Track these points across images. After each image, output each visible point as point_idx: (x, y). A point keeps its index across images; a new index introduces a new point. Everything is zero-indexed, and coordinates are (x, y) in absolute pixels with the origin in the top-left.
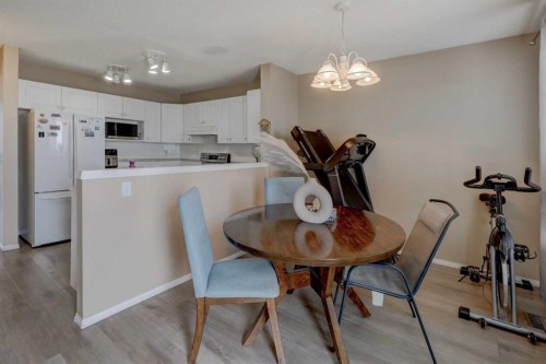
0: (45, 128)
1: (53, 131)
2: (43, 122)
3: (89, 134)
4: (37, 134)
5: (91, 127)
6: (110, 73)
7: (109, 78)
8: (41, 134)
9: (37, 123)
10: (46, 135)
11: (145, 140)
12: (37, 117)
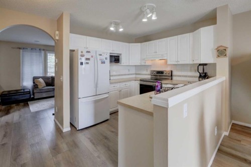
0: (83, 60)
1: (87, 61)
2: (82, 56)
3: (103, 62)
4: (79, 64)
5: (103, 58)
6: (113, 25)
7: (112, 29)
8: (82, 64)
9: (79, 57)
10: (84, 63)
11: (122, 64)
12: (80, 54)
